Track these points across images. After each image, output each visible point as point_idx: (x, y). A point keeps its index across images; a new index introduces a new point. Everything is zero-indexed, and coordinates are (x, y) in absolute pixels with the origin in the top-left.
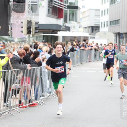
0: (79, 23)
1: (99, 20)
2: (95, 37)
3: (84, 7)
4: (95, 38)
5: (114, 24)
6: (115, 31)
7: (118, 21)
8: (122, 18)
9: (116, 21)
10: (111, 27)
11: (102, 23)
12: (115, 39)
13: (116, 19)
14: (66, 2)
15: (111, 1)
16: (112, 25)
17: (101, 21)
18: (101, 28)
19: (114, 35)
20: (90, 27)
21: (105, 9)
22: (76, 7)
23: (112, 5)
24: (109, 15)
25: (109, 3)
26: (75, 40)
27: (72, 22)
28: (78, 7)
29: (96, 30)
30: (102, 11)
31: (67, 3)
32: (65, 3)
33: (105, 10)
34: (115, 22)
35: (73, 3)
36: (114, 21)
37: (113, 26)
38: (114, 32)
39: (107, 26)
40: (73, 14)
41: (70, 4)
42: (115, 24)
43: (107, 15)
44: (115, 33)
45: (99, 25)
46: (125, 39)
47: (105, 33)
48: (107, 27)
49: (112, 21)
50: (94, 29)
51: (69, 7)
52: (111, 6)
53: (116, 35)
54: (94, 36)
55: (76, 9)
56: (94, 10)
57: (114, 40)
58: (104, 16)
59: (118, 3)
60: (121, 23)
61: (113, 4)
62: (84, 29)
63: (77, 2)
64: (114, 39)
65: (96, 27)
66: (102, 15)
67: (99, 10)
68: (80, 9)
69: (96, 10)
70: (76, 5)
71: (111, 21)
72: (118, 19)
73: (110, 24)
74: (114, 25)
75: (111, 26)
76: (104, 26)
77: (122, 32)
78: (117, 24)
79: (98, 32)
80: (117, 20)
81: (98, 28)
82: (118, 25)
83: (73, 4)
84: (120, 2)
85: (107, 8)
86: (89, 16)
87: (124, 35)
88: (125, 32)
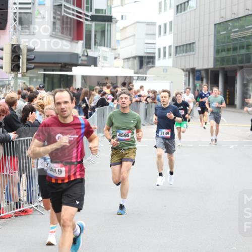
0: (115, 49)
1: (155, 44)
2: (146, 77)
3: (124, 17)
4: (145, 79)
5: (183, 52)
6: (185, 66)
7: (192, 45)
8: (199, 40)
9: (188, 46)
10: (177, 57)
11: (159, 50)
12: (185, 81)
13: (188, 42)
14: (89, 8)
15: (178, 6)
16: (179, 54)
17: (157, 47)
18: (158, 60)
19: (183, 73)
20: (137, 58)
21: (165, 22)
22: (109, 19)
23: (179, 14)
24: (174, 35)
25: (174, 9)
27: (102, 48)
28: (113, 18)
29: (148, 63)
30: (160, 27)
31: (91, 11)
32: (87, 10)
33: (165, 25)
34: (185, 48)
35: (102, 10)
36: (183, 46)
37: (181, 56)
38: (183, 67)
39: (170, 55)
40: (103, 32)
41: (96, 13)
43: (169, 34)
44: (185, 70)
45: (154, 53)
46: (205, 80)
47: (165, 70)
48: (169, 58)
49: (180, 46)
50: (145, 61)
51: (94, 18)
52: (177, 16)
53: (187, 73)
54: (144, 75)
55: (109, 23)
56: (144, 24)
57: (184, 84)
58: (164, 35)
59: (191, 10)
60: (197, 49)
61: (181, 12)
62: (124, 62)
63: (111, 8)
64: (184, 82)
65: (148, 57)
66: (160, 33)
67: (154, 24)
68: (116, 22)
69: (148, 24)
70: (109, 15)
71: (176, 45)
72: (192, 42)
73: (176, 53)
74: (184, 54)
75: (177, 55)
76: (165, 56)
77: (199, 66)
78: (190, 51)
79: (152, 67)
80: (190, 44)
81: (151, 60)
82: (191, 53)
83: (102, 13)
84: (195, 8)
85: (170, 20)
86: (134, 35)
87: (203, 74)
88: (206, 67)
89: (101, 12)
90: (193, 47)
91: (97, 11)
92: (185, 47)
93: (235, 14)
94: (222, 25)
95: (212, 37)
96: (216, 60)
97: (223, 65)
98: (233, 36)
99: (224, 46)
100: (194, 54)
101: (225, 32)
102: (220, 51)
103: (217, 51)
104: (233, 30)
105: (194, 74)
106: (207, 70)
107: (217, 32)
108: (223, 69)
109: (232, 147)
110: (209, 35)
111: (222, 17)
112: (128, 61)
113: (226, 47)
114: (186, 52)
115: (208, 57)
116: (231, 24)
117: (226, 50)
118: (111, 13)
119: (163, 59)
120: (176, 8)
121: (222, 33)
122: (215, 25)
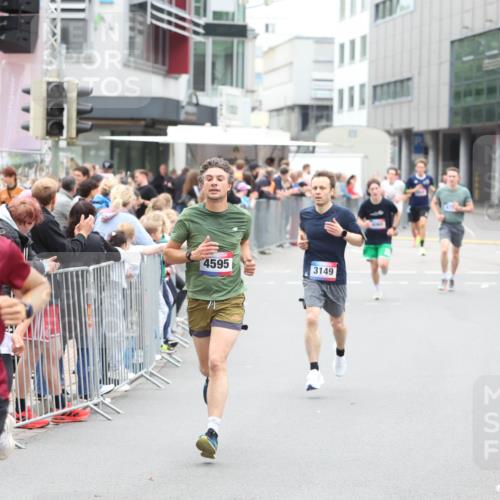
0: (253, 92)
1: (331, 81)
2: (314, 148)
3: (270, 29)
4: (313, 152)
5: (389, 97)
6: (392, 125)
7: (405, 83)
8: (419, 73)
9: (398, 85)
10: (375, 108)
11: (341, 92)
12: (393, 153)
13: (398, 77)
14: (201, 10)
15: (377, 6)
16: (380, 100)
17: (337, 86)
18: (339, 113)
19: (388, 139)
20: (297, 110)
21: (352, 38)
22: (241, 31)
23: (380, 21)
24: (371, 62)
25: (369, 13)
26: (236, 159)
27: (226, 90)
28: (248, 28)
29: (318, 118)
30: (342, 47)
31: (205, 15)
32: (197, 12)
33: (353, 43)
34: (393, 89)
35: (227, 14)
36: (388, 84)
37: (384, 106)
38: (388, 128)
39: (362, 102)
40: (229, 58)
41: (214, 18)
42: (395, 96)
43: (361, 60)
44: (392, 132)
45: (331, 99)
47: (353, 132)
48: (360, 108)
49: (382, 86)
50: (312, 116)
51: (210, 30)
52: (377, 26)
53: (397, 139)
54: (311, 144)
55: (241, 39)
56: (311, 42)
57: (389, 160)
58: (350, 63)
59: (404, 12)
60: (415, 92)
61: (384, 17)
62: (270, 117)
63: (244, 9)
64: (389, 156)
65: (320, 108)
66: (342, 60)
67: (329, 41)
68: (255, 37)
69: (320, 41)
70: (240, 23)
71: (375, 83)
72: (406, 75)
73: (375, 98)
74: (390, 101)
75: (377, 103)
76: (352, 104)
77: (421, 124)
78: (402, 95)
79: (327, 126)
80: (402, 81)
81: (325, 113)
82: (404, 99)
83: (227, 19)
84: (412, 8)
85: (362, 34)
86: (291, 64)
87: (429, 141)
88: (433, 126)
89: (225, 17)
90: (408, 88)
91: (217, 15)
92: (392, 87)
93: (491, 21)
94: (466, 43)
95: (446, 68)
96: (453, 113)
97: (468, 122)
98: (488, 64)
99: (468, 85)
100: (410, 102)
101: (471, 58)
102: (462, 95)
103: (456, 96)
104: (488, 54)
105: (411, 141)
106: (435, 134)
107: (456, 58)
108: (468, 130)
109: (485, 285)
110: (440, 64)
111: (467, 28)
112: (278, 115)
113: (474, 88)
114: (395, 97)
115: (438, 107)
116: (483, 42)
117: (474, 92)
118: (244, 20)
119: (349, 110)
120: (373, 9)
121: (465, 59)
122: (452, 42)
